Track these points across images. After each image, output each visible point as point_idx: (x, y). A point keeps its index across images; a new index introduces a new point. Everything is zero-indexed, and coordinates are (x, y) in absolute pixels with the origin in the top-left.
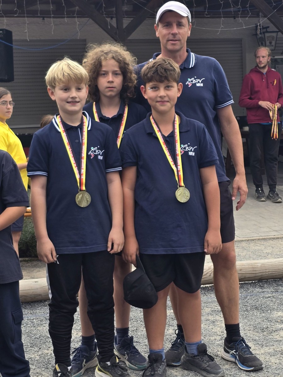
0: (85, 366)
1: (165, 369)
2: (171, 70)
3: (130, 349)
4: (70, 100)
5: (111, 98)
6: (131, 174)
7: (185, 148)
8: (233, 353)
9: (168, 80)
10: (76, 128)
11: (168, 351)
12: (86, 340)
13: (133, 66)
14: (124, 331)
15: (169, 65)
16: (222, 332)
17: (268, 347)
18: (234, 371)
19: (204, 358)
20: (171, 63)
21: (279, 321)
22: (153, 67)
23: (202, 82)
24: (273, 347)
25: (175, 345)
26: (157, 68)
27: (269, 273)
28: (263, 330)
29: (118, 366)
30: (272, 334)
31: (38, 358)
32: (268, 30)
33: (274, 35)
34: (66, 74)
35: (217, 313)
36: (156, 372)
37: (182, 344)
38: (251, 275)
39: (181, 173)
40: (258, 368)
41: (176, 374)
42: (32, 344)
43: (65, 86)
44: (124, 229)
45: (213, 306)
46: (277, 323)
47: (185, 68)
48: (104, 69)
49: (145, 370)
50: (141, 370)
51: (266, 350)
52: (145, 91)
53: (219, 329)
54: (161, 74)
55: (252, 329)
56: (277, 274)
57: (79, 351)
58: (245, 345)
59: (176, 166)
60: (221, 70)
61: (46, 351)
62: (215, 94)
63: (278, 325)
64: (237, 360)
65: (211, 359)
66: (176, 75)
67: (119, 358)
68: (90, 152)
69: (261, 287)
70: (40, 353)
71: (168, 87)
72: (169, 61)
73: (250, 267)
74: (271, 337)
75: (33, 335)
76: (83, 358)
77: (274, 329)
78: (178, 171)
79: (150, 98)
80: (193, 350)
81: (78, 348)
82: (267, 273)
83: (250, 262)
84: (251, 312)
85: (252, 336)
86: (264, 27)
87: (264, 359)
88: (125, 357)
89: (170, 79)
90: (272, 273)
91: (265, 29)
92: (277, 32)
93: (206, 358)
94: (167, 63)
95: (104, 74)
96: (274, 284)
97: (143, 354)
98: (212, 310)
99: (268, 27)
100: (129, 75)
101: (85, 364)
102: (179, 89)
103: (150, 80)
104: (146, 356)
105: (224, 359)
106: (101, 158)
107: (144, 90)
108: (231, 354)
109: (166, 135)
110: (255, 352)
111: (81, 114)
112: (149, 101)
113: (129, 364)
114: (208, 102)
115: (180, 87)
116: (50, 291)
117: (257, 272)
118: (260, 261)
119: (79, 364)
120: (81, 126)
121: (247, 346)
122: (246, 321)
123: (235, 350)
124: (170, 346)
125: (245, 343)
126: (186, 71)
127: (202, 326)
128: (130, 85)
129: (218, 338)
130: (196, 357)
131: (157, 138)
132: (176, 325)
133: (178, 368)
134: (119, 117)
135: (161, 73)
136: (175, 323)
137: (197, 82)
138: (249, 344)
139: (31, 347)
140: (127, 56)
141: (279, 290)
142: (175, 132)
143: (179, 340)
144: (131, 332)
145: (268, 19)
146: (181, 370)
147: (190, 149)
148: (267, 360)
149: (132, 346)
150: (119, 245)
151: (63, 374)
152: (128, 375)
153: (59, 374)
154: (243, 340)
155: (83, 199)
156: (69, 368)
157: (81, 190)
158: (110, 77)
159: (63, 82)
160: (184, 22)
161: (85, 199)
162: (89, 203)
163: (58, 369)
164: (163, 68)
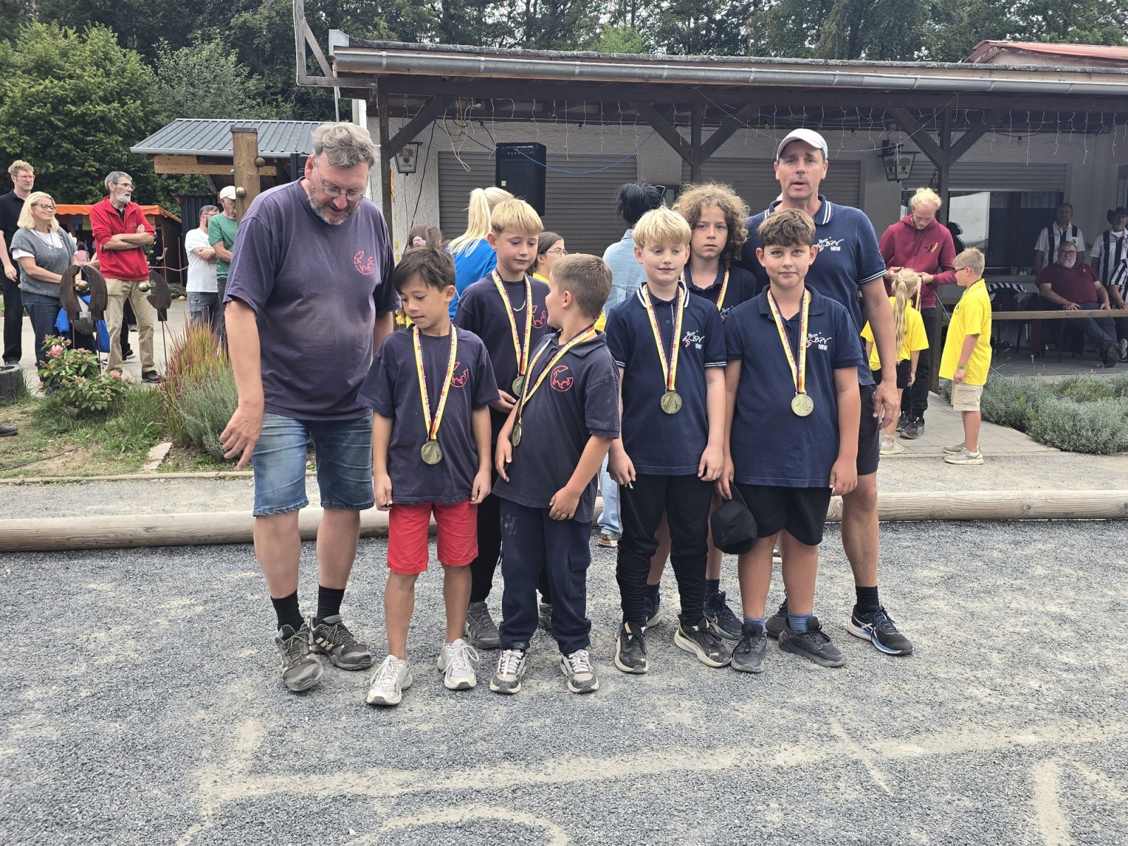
1: (765, 646)
2: (803, 229)
3: (722, 610)
4: (662, 266)
5: (708, 260)
6: (735, 368)
7: (813, 339)
8: (867, 628)
9: (798, 244)
10: (668, 304)
13: (744, 219)
14: (713, 584)
15: (799, 222)
19: (817, 638)
20: (802, 217)
21: (926, 583)
22: (776, 223)
23: (839, 245)
25: (783, 610)
26: (782, 226)
29: (710, 632)
34: (659, 230)
36: (752, 650)
39: (803, 375)
43: (657, 246)
48: (703, 219)
52: (763, 256)
53: (840, 588)
54: (787, 235)
55: (889, 593)
58: (885, 618)
59: (797, 364)
60: (869, 227)
62: (858, 261)
64: (874, 637)
65: (825, 638)
66: (809, 235)
68: (685, 338)
71: (796, 253)
72: (796, 213)
74: (917, 606)
77: (920, 596)
78: (798, 371)
79: (771, 268)
80: (801, 626)
88: (714, 619)
89: (801, 242)
94: (797, 217)
95: (702, 226)
100: (737, 229)
102: (811, 255)
103: (771, 242)
106: (698, 346)
107: (761, 254)
108: (865, 629)
109: (788, 319)
111: (676, 285)
112: (768, 272)
113: (721, 630)
115: (813, 252)
120: (675, 302)
121: (888, 618)
125: (886, 615)
127: (817, 583)
128: (738, 243)
130: (804, 636)
131: (774, 322)
134: (716, 288)
135: (788, 232)
137: (832, 244)
140: (737, 203)
142: (802, 315)
145: (912, 137)
147: (822, 341)
149: (723, 605)
150: (715, 470)
151: (635, 637)
152: (723, 645)
153: (630, 637)
154: (883, 610)
155: (671, 403)
156: (643, 629)
157: (668, 390)
158: (712, 231)
159: (655, 241)
160: (817, 155)
161: (673, 403)
162: (679, 408)
163: (628, 630)
164: (790, 226)
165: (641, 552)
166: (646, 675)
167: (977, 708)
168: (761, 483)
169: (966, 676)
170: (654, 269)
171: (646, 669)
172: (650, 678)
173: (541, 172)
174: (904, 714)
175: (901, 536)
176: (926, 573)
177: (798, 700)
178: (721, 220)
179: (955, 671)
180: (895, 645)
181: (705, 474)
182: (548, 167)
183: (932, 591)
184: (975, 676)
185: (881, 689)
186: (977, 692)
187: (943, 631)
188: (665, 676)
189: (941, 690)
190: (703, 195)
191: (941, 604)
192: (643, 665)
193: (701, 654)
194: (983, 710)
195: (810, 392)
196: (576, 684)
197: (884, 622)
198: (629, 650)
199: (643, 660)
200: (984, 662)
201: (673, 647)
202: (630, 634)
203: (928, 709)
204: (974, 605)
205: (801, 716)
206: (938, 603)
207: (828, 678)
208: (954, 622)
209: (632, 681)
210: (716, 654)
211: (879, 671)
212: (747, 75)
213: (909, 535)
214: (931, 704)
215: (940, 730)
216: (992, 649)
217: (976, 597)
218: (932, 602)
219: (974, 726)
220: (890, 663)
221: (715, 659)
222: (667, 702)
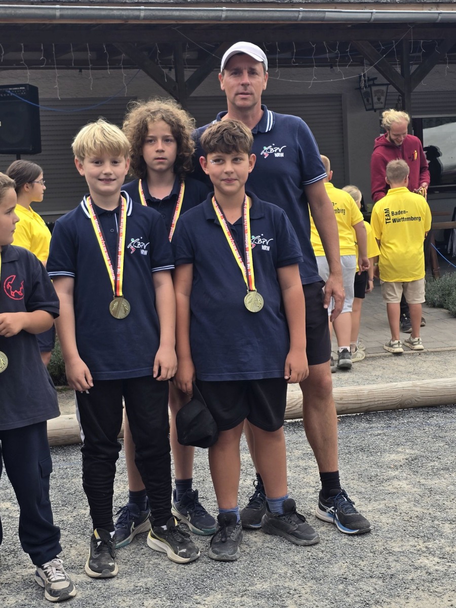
0: (133, 530)
1: (240, 534)
2: (241, 137)
3: (194, 508)
4: (102, 177)
5: (161, 172)
6: (186, 273)
7: (257, 241)
8: (330, 511)
10: (112, 213)
11: (244, 509)
12: (134, 496)
13: (190, 130)
14: (186, 483)
15: (238, 131)
16: (316, 482)
17: (378, 502)
18: (332, 535)
19: (293, 518)
20: (241, 127)
21: (392, 466)
22: (217, 132)
23: (282, 152)
24: (384, 502)
25: (253, 501)
26: (222, 135)
27: (379, 402)
28: (370, 479)
29: (178, 530)
30: (383, 484)
31: (72, 520)
32: (376, 82)
33: (384, 88)
34: (98, 142)
35: (310, 457)
36: (228, 539)
37: (263, 499)
38: (355, 405)
39: (252, 273)
40: (364, 531)
41: (255, 539)
42: (65, 501)
43: (97, 158)
44: (177, 348)
45: (305, 448)
46: (390, 469)
47: (259, 132)
48: (151, 134)
49: (214, 534)
50: (208, 535)
51: (374, 506)
52: (206, 164)
53: (312, 478)
54: (228, 143)
55: (356, 478)
56: (390, 404)
57: (125, 511)
58: (346, 500)
59: (245, 264)
60: (308, 133)
61: (83, 510)
62: (300, 165)
63: (390, 472)
64: (337, 520)
65: (301, 519)
66: (248, 144)
67: (178, 520)
68: (130, 245)
69: (369, 421)
70: (75, 514)
71: (235, 160)
72: (238, 124)
73: (354, 394)
74: (381, 488)
75: (65, 490)
76: (131, 521)
77: (385, 478)
78: (247, 271)
79: (214, 175)
80: (278, 508)
81: (125, 507)
82: (376, 403)
83: (353, 388)
84: (355, 455)
85: (356, 487)
86: (370, 78)
87: (372, 517)
88: (187, 518)
89: (240, 149)
90: (383, 403)
91: (371, 81)
92: (387, 85)
93: (294, 518)
94: (236, 127)
95: (151, 141)
96: (385, 417)
97: (211, 514)
98: (304, 452)
99: (376, 78)
100: (185, 141)
101: (134, 528)
102: (251, 163)
103: (213, 150)
104: (215, 515)
105: (319, 519)
106: (144, 252)
107: (204, 162)
108: (329, 512)
109: (232, 223)
110: (361, 509)
111: (118, 195)
112: (211, 178)
113: (193, 527)
114: (292, 177)
115: (252, 160)
116: (82, 431)
117: (363, 401)
118: (367, 387)
119: (125, 528)
120: (118, 211)
121: (349, 500)
122: (348, 467)
123: (333, 507)
124: (248, 502)
125: (346, 497)
126: (261, 137)
128: (187, 154)
129: (312, 490)
130: (281, 518)
131: (220, 227)
132: (255, 474)
133: (257, 532)
134: (173, 198)
135: (228, 141)
136: (254, 471)
137: (276, 151)
138: (352, 498)
139: (63, 506)
140: (183, 116)
141: (392, 425)
142: (244, 219)
143: (259, 494)
144: (195, 484)
145: (375, 67)
146: (262, 534)
147: (264, 241)
148: (376, 519)
149: (196, 503)
150: (168, 369)
151: (104, 543)
152: (191, 541)
153: (99, 543)
154: (344, 493)
155: (120, 308)
156: (112, 534)
157: (116, 296)
158: (160, 145)
159: (94, 153)
160: (259, 68)
161: (122, 308)
162: (128, 313)
163: (97, 537)
164: (230, 135)
165: (103, 456)
166: (116, 578)
167: (425, 577)
168: (219, 380)
169: (418, 547)
170: (95, 180)
171: (114, 573)
172: (119, 581)
173: (35, 113)
174: (357, 589)
175: (373, 425)
176: (393, 456)
177: (260, 586)
178: (168, 133)
179: (410, 544)
180: (353, 525)
181: (159, 374)
182: (42, 107)
183: (397, 473)
184: (426, 547)
185: (338, 568)
186: (427, 561)
187: (403, 508)
188: (134, 578)
189: (394, 563)
190: (149, 111)
191: (403, 484)
192: (112, 568)
193: (170, 552)
194: (430, 577)
195: (259, 290)
196: (53, 593)
197: (345, 504)
198: (97, 556)
199: (111, 564)
200: (436, 533)
201: (146, 549)
202: (99, 540)
203: (380, 582)
204: (434, 482)
205: (259, 602)
206: (401, 483)
207: (290, 563)
208: (413, 499)
209: (100, 586)
210: (184, 550)
211: (339, 553)
212: (219, 14)
213: (382, 424)
214: (383, 577)
215: (389, 601)
216: (445, 520)
217: (435, 475)
218: (396, 483)
219: (421, 593)
220: (350, 543)
221: (183, 555)
222: (131, 602)
